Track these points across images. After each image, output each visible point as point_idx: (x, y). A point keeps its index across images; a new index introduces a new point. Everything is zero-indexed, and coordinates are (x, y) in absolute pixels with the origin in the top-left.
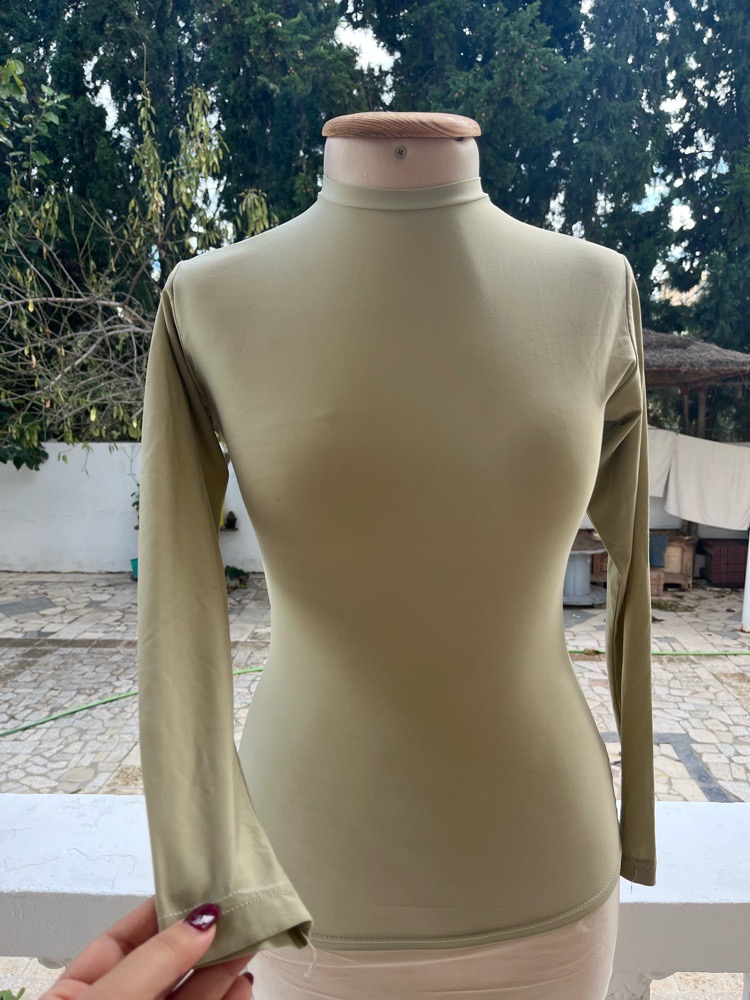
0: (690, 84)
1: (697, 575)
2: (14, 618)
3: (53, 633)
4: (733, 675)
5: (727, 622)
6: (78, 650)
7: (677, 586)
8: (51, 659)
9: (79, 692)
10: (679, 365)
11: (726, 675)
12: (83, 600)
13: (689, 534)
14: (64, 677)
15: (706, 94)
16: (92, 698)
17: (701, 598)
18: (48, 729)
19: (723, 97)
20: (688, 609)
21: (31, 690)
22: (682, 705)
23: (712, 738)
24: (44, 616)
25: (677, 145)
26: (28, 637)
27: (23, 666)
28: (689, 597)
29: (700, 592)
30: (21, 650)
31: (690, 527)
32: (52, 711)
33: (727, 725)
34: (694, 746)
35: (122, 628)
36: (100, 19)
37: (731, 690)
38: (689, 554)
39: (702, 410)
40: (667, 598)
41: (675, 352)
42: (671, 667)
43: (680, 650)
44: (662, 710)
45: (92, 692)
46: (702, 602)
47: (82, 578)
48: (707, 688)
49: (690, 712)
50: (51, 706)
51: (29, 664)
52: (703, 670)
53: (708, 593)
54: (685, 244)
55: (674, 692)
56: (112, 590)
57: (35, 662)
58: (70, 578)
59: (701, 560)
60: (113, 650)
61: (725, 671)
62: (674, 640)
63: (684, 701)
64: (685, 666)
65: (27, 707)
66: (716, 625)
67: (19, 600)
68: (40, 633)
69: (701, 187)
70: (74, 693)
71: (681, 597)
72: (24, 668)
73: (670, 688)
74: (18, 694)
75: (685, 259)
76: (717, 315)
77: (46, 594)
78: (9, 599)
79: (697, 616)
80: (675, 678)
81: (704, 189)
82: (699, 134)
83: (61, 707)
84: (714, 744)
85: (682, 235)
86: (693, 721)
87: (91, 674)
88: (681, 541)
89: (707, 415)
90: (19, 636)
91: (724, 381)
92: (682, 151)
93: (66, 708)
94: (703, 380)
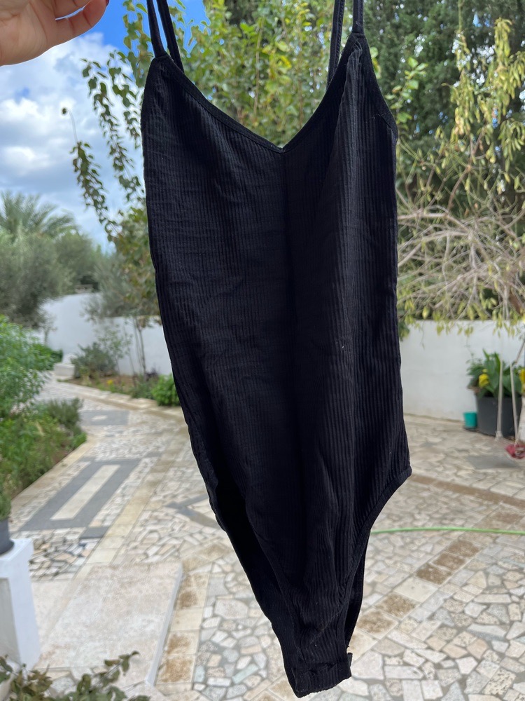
35: (440, 469)
47: (428, 421)
56: (445, 435)
60: (426, 486)
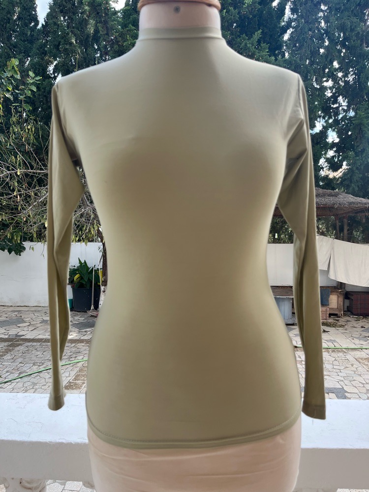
0: (335, 75)
1: (346, 309)
2: (4, 328)
3: (24, 335)
4: (365, 359)
5: (361, 333)
6: (35, 344)
7: (336, 315)
8: (21, 348)
9: (34, 364)
10: (334, 204)
11: (362, 359)
12: (39, 320)
13: (341, 288)
14: (27, 357)
15: (343, 79)
16: (40, 367)
17: (348, 321)
18: (17, 382)
19: (351, 80)
20: (341, 326)
21: (10, 363)
22: (339, 374)
23: (355, 391)
24: (19, 327)
25: (330, 103)
26: (11, 337)
27: (7, 351)
28: (342, 321)
29: (347, 318)
30: (6, 344)
31: (341, 285)
32: (20, 373)
33: (363, 384)
34: (346, 394)
36: (57, 44)
37: (364, 366)
38: (341, 299)
39: (346, 228)
40: (331, 320)
41: (331, 198)
42: (333, 354)
43: (338, 346)
44: (329, 376)
45: (41, 364)
46: (349, 323)
47: (40, 309)
48: (352, 365)
49: (344, 377)
50: (20, 371)
51: (10, 351)
52: (350, 356)
53: (352, 319)
54: (335, 149)
55: (335, 367)
57: (13, 349)
58: (33, 309)
59: (347, 302)
61: (362, 356)
62: (335, 341)
63: (341, 372)
64: (341, 354)
65: (7, 372)
66: (356, 334)
67: (7, 319)
68: (16, 335)
69: (342, 122)
70: (32, 365)
71: (338, 320)
72: (7, 353)
73: (333, 365)
74: (3, 365)
75: (335, 156)
76: (351, 182)
77: (21, 316)
78: (3, 319)
79: (346, 330)
80: (335, 360)
81: (343, 123)
82: (340, 99)
83: (25, 372)
84: (357, 393)
85: (333, 145)
86: (345, 381)
87: (41, 356)
88: (337, 292)
89: (348, 230)
90: (7, 337)
91: (356, 213)
92: (332, 106)
93: (27, 372)
94: (345, 213)
